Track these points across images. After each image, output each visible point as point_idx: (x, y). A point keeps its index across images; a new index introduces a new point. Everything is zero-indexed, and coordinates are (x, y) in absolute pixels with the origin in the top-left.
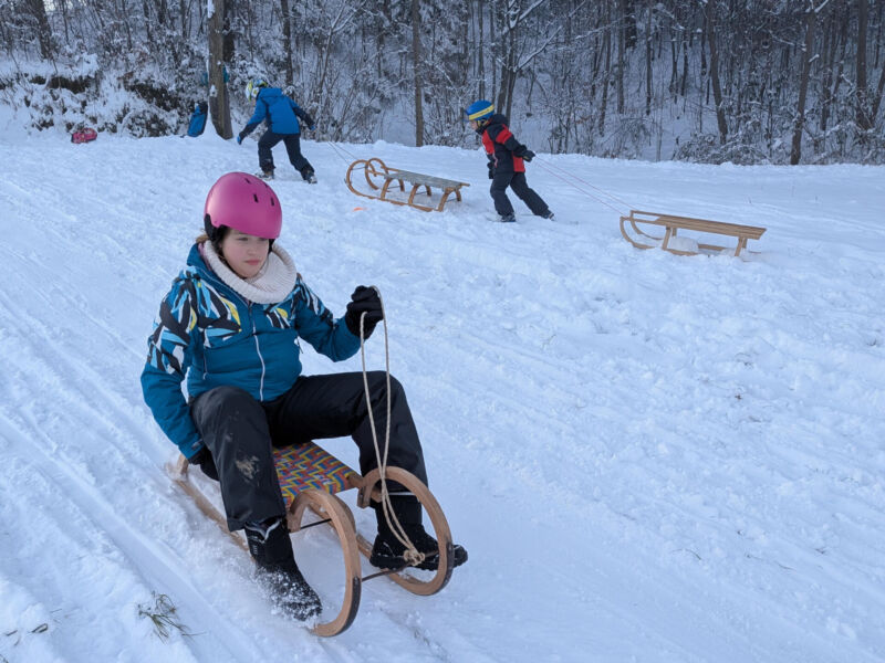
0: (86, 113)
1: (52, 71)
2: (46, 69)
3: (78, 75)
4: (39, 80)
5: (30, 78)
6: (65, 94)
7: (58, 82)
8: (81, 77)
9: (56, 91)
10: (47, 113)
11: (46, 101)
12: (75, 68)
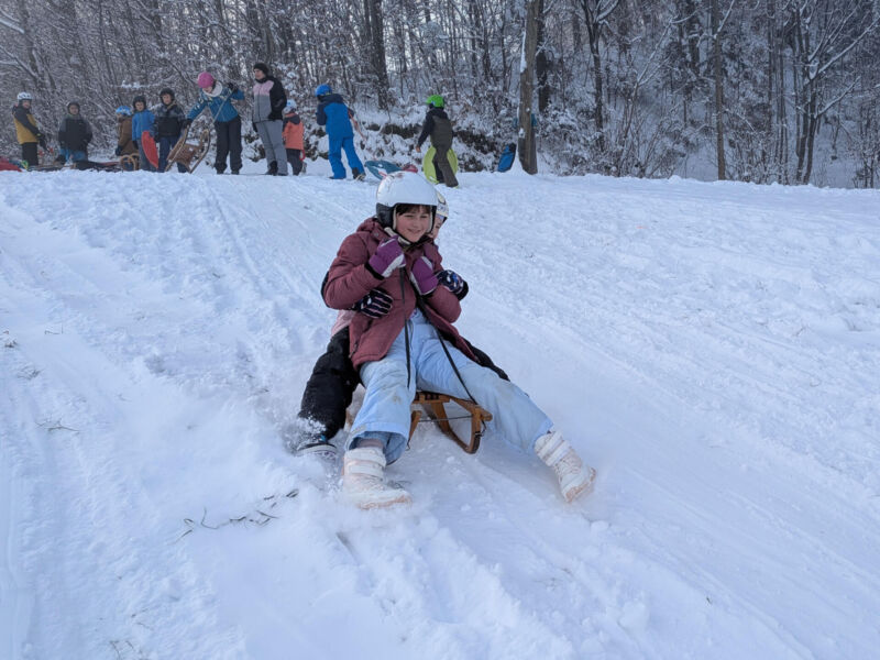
1: (386, 120)
2: (381, 118)
3: (408, 123)
4: (375, 127)
5: (367, 125)
6: (396, 139)
7: (391, 129)
8: (411, 125)
9: (388, 137)
10: (378, 155)
11: (379, 145)
12: (406, 117)
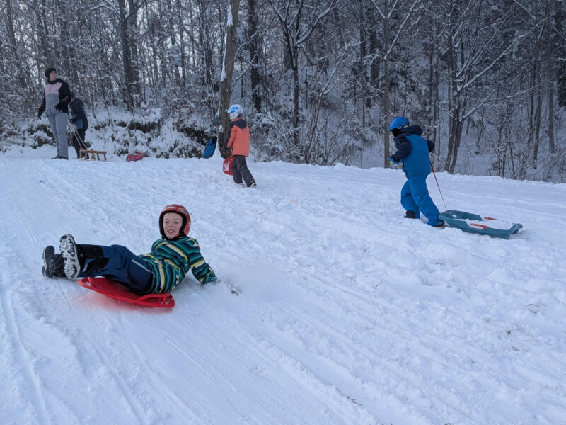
0: (151, 145)
1: (132, 119)
2: (128, 118)
3: (147, 121)
4: (123, 124)
5: (117, 123)
6: (138, 133)
7: (135, 126)
8: (149, 123)
9: (133, 132)
10: (125, 145)
11: (125, 138)
12: (146, 117)
